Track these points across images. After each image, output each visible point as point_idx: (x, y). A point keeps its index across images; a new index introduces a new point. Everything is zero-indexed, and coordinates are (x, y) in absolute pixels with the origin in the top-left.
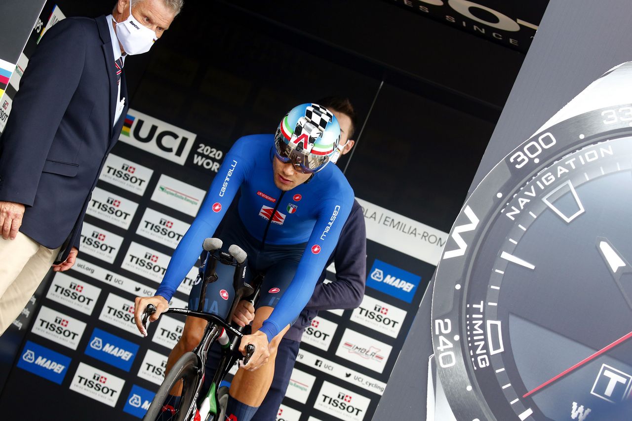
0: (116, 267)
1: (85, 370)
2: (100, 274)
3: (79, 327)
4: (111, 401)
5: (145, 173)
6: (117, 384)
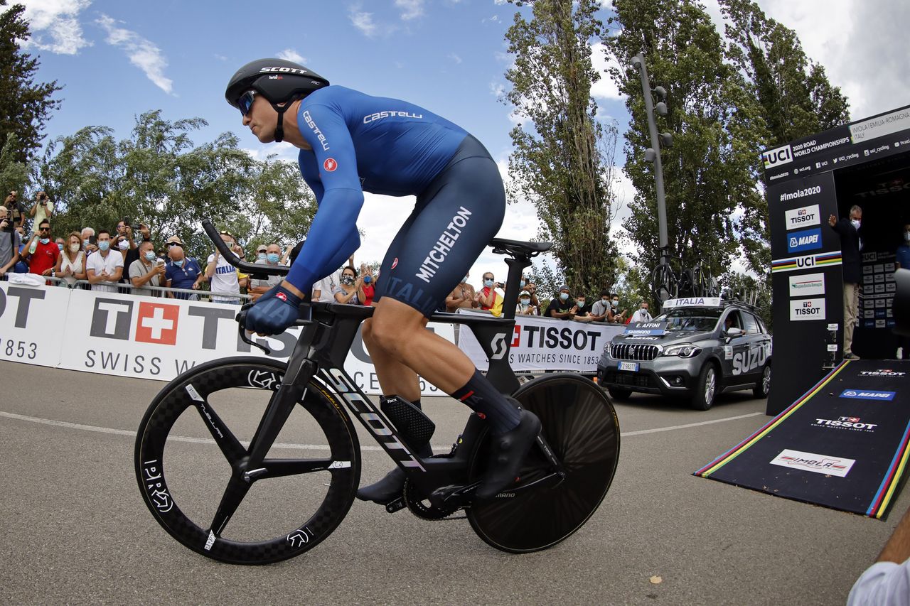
0: (874, 293)
1: (877, 321)
2: (872, 296)
3: (872, 312)
4: (884, 326)
5: (870, 267)
6: (884, 321)
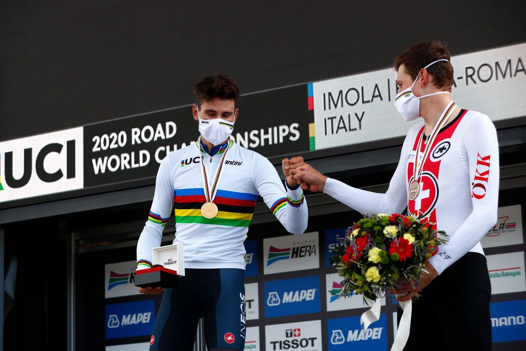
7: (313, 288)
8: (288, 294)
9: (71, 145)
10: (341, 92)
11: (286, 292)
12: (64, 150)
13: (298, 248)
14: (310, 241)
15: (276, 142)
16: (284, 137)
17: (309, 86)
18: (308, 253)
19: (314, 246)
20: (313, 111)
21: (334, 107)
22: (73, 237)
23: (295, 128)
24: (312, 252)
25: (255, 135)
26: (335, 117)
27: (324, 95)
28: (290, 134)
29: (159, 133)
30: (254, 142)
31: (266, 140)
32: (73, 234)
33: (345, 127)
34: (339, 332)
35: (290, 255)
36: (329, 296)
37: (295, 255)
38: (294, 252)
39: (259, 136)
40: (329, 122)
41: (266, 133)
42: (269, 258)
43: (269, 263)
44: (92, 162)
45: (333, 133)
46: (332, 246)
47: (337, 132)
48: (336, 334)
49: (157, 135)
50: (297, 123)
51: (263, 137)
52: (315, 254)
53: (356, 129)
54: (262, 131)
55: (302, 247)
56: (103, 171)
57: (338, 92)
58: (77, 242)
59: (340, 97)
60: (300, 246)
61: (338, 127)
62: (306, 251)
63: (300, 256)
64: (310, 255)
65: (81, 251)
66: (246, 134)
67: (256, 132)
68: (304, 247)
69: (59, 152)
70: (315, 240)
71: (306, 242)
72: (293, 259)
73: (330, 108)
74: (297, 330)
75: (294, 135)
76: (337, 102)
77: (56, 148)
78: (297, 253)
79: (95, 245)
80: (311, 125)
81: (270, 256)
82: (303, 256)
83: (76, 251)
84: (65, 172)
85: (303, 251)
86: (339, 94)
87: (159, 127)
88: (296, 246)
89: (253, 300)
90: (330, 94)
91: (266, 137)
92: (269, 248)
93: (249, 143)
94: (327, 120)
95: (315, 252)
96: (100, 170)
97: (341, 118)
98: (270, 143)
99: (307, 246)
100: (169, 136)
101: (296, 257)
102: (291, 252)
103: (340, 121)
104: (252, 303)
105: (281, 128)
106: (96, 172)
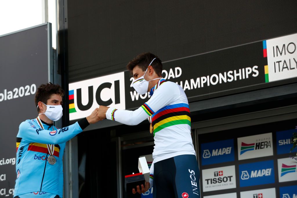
7: (269, 168)
8: (254, 172)
9: (117, 83)
10: (284, 45)
11: (252, 170)
12: (113, 87)
13: (259, 143)
14: (267, 139)
15: (244, 78)
16: (249, 75)
17: (264, 42)
18: (266, 146)
19: (270, 141)
20: (266, 58)
21: (280, 55)
22: (120, 140)
23: (255, 69)
24: (268, 145)
25: (230, 74)
26: (281, 61)
27: (274, 47)
28: (253, 72)
29: (171, 74)
30: (230, 78)
31: (238, 77)
32: (119, 138)
33: (287, 67)
34: (287, 195)
35: (255, 148)
36: (280, 172)
37: (257, 147)
38: (257, 146)
39: (233, 74)
40: (277, 64)
41: (238, 72)
42: (241, 150)
43: (242, 153)
44: (130, 94)
45: (279, 71)
46: (281, 141)
47: (282, 71)
48: (285, 197)
49: (170, 76)
50: (257, 65)
51: (236, 75)
52: (270, 147)
53: (294, 68)
54: (235, 71)
55: (262, 143)
56: (137, 99)
57: (282, 45)
58: (122, 142)
59: (284, 48)
60: (260, 142)
61: (283, 67)
62: (265, 145)
63: (261, 148)
64: (267, 147)
65: (125, 148)
66: (225, 73)
67: (231, 72)
68: (263, 142)
69: (110, 88)
70: (270, 138)
71: (264, 139)
72: (256, 150)
73: (277, 56)
74: (260, 195)
75: (255, 73)
76: (282, 52)
77: (108, 85)
78: (259, 146)
79: (133, 144)
80: (265, 67)
81: (242, 148)
82: (262, 148)
83: (122, 148)
84: (114, 100)
85: (263, 145)
86: (283, 47)
87: (171, 70)
88: (258, 142)
89: (232, 176)
90: (277, 47)
91: (238, 75)
92: (241, 144)
93: (227, 79)
94: (276, 63)
95: (270, 145)
96: (135, 98)
97: (285, 62)
98: (240, 78)
99: (265, 142)
100: (177, 76)
101: (259, 149)
102: (255, 146)
103: (284, 64)
104: (231, 178)
105: (247, 69)
106: (133, 99)
